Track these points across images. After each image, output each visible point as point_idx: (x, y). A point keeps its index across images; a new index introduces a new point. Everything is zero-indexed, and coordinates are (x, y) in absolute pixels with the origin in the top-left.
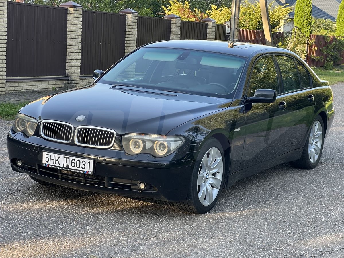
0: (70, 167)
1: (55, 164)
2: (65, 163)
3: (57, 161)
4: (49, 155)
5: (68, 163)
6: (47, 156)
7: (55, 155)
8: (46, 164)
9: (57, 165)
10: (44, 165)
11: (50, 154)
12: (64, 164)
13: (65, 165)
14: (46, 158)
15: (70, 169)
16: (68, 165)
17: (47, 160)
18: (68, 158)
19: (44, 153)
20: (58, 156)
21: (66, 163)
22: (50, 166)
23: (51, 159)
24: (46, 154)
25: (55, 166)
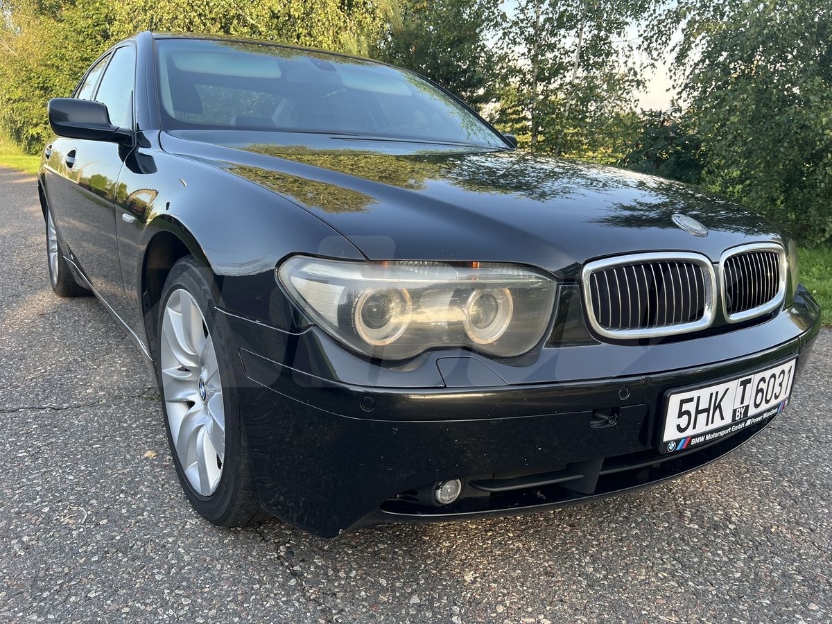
0: (752, 411)
1: (711, 427)
2: (738, 405)
3: (718, 410)
4: (691, 400)
5: (745, 404)
6: (686, 407)
7: (713, 389)
8: (677, 441)
9: (718, 423)
10: (671, 446)
11: (693, 394)
12: (735, 411)
13: (737, 414)
14: (681, 414)
15: (751, 418)
16: (747, 407)
17: (684, 421)
18: (749, 381)
19: (674, 401)
20: (720, 388)
21: (742, 403)
22: (694, 441)
23: (698, 412)
24: (683, 402)
25: (711, 432)
